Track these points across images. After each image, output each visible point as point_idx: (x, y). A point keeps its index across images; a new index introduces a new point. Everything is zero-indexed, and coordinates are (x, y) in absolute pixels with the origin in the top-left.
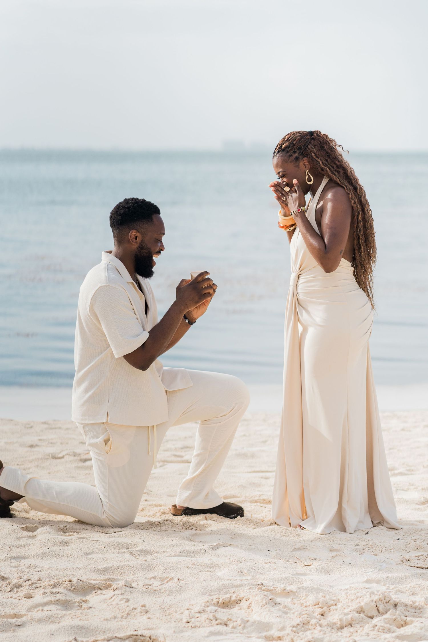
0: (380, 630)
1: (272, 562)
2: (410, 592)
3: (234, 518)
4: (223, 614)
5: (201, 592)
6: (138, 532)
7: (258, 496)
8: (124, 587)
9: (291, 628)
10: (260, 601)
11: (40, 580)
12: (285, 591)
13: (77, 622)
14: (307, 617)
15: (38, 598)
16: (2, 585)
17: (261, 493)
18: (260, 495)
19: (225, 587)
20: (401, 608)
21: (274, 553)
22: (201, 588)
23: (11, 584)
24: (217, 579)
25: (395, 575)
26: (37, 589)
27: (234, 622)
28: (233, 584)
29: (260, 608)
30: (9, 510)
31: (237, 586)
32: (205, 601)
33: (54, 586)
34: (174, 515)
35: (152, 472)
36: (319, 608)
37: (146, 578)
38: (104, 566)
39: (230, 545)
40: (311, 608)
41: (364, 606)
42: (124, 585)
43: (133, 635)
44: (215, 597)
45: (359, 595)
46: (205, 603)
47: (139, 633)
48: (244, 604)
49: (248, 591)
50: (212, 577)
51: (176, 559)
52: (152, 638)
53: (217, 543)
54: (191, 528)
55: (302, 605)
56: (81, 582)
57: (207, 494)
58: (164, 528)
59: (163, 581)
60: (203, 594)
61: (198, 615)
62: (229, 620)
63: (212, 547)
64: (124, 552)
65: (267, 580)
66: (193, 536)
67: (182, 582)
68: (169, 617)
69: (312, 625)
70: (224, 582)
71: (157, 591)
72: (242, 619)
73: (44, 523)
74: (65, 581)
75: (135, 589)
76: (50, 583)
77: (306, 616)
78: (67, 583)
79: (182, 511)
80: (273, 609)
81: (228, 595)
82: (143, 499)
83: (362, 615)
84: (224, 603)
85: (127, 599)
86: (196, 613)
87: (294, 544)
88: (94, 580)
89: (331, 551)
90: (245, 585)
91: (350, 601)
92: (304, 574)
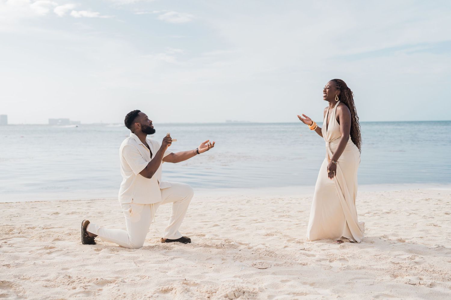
1: (195, 266)
2: (253, 283)
3: (186, 243)
5: (156, 284)
6: (143, 251)
8: (121, 282)
10: (180, 290)
11: (85, 278)
12: (195, 283)
15: (78, 290)
16: (66, 281)
17: (202, 231)
18: (201, 232)
19: (168, 281)
20: (246, 294)
21: (197, 262)
22: (157, 282)
23: (71, 281)
24: (166, 277)
26: (80, 284)
29: (180, 294)
30: (94, 241)
31: (174, 281)
32: (154, 290)
33: (89, 282)
34: (162, 242)
37: (134, 276)
38: (118, 270)
39: (180, 257)
40: (204, 293)
41: (228, 294)
44: (161, 287)
45: (227, 287)
48: (174, 291)
49: (178, 284)
51: (153, 265)
53: (174, 257)
56: (102, 280)
57: (176, 233)
58: (154, 249)
60: (156, 286)
63: (171, 258)
64: (132, 262)
65: (189, 277)
66: (165, 253)
67: (149, 279)
70: (168, 278)
71: (136, 284)
73: (106, 247)
75: (126, 283)
76: (88, 280)
78: (95, 280)
79: (165, 240)
80: (185, 295)
81: (167, 286)
83: (227, 299)
84: (165, 290)
85: (119, 289)
89: (222, 260)
90: (178, 280)
91: (222, 290)
92: (207, 273)
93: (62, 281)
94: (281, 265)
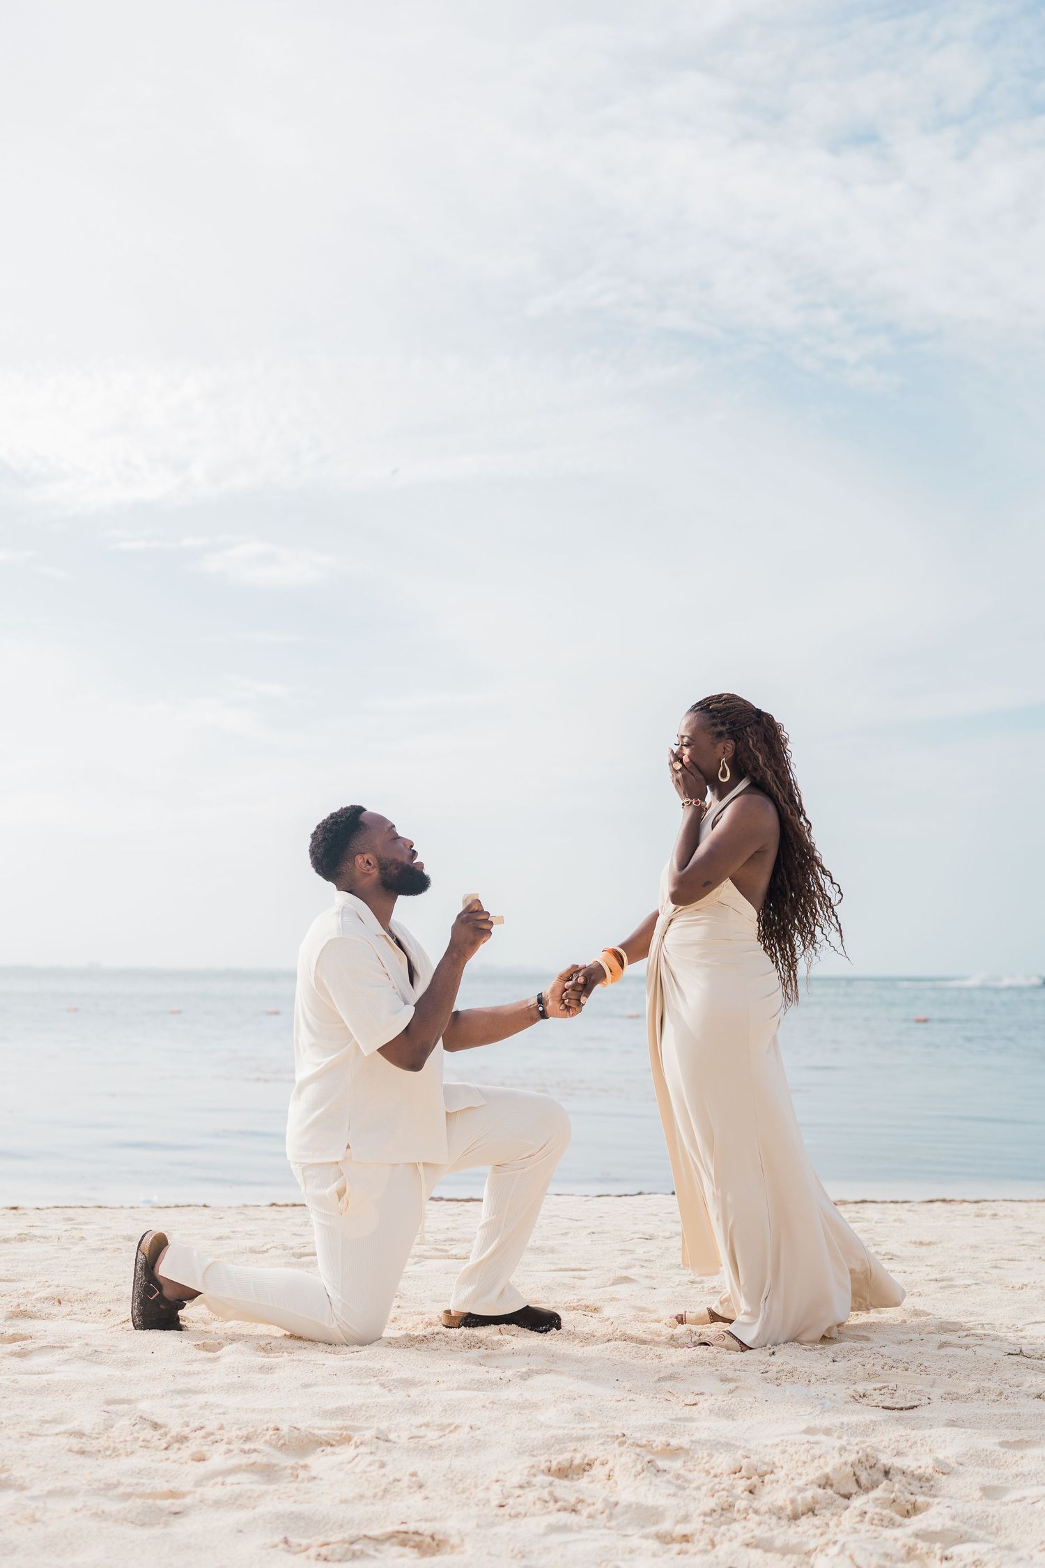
0: (875, 1522)
1: (628, 1399)
2: (892, 1449)
3: (546, 1331)
4: (564, 1489)
5: (516, 1449)
6: (390, 1350)
7: (575, 1301)
8: (376, 1440)
9: (702, 1518)
10: (630, 1465)
11: (221, 1428)
12: (669, 1448)
13: (288, 1506)
14: (728, 1497)
15: (217, 1460)
16: (153, 1437)
17: (579, 1298)
18: (579, 1301)
19: (558, 1440)
20: (898, 1477)
21: (628, 1385)
22: (514, 1443)
23: (168, 1436)
24: (541, 1426)
25: (854, 1419)
26: (216, 1444)
27: (589, 1505)
28: (571, 1436)
29: (632, 1478)
30: (179, 1319)
31: (580, 1439)
32: (526, 1465)
33: (247, 1439)
34: (447, 1327)
35: (406, 1269)
36: (742, 1478)
37: (411, 1425)
39: (550, 1371)
40: (725, 1477)
41: (830, 1475)
42: (375, 1436)
43: (398, 1532)
44: (543, 1458)
45: (817, 1452)
46: (528, 1470)
47: (411, 1527)
48: (599, 1471)
49: (602, 1448)
50: (531, 1423)
51: (461, 1394)
52: (437, 1537)
53: (527, 1368)
54: (478, 1346)
55: (708, 1472)
56: (296, 1431)
57: (502, 1292)
58: (434, 1345)
59: (443, 1430)
60: (519, 1453)
61: (519, 1492)
62: (580, 1501)
63: (519, 1374)
64: (370, 1383)
65: (628, 1428)
66: (483, 1357)
67: (478, 1432)
68: (465, 1496)
69: (739, 1511)
70: (552, 1432)
71: (435, 1447)
72: (605, 1500)
73: (234, 1338)
74: (268, 1430)
75: (395, 1445)
76: (240, 1433)
77: (725, 1493)
79: (460, 1318)
80: (657, 1481)
81: (567, 1456)
82: (395, 1304)
83: (830, 1492)
84: (560, 1469)
85: (382, 1461)
86: (514, 1488)
87: (658, 1370)
88: (320, 1429)
89: (722, 1381)
90: (594, 1437)
91: (800, 1464)
92: (691, 1419)
93: (136, 1435)
94: (966, 1399)
